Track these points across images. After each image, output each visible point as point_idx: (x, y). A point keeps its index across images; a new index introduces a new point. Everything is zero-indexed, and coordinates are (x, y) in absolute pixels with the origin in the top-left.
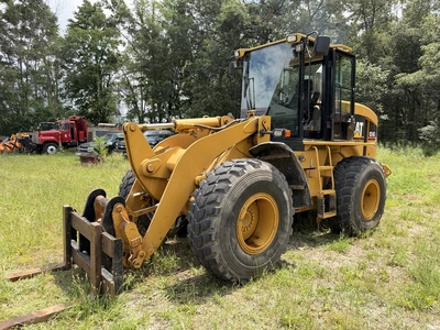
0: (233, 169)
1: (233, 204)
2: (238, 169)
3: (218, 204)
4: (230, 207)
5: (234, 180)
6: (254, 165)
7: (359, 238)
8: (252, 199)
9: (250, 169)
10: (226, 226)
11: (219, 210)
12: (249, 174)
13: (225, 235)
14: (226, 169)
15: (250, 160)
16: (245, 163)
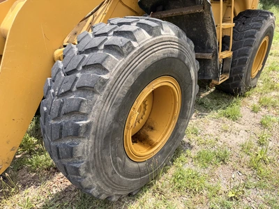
0: (111, 39)
1: (114, 111)
2: (120, 41)
3: (85, 116)
4: (110, 116)
5: (115, 63)
6: (150, 30)
7: (244, 96)
8: (147, 91)
9: (144, 37)
10: (105, 147)
11: (88, 127)
12: (142, 50)
13: (104, 161)
14: (98, 41)
15: (143, 20)
16: (133, 27)
